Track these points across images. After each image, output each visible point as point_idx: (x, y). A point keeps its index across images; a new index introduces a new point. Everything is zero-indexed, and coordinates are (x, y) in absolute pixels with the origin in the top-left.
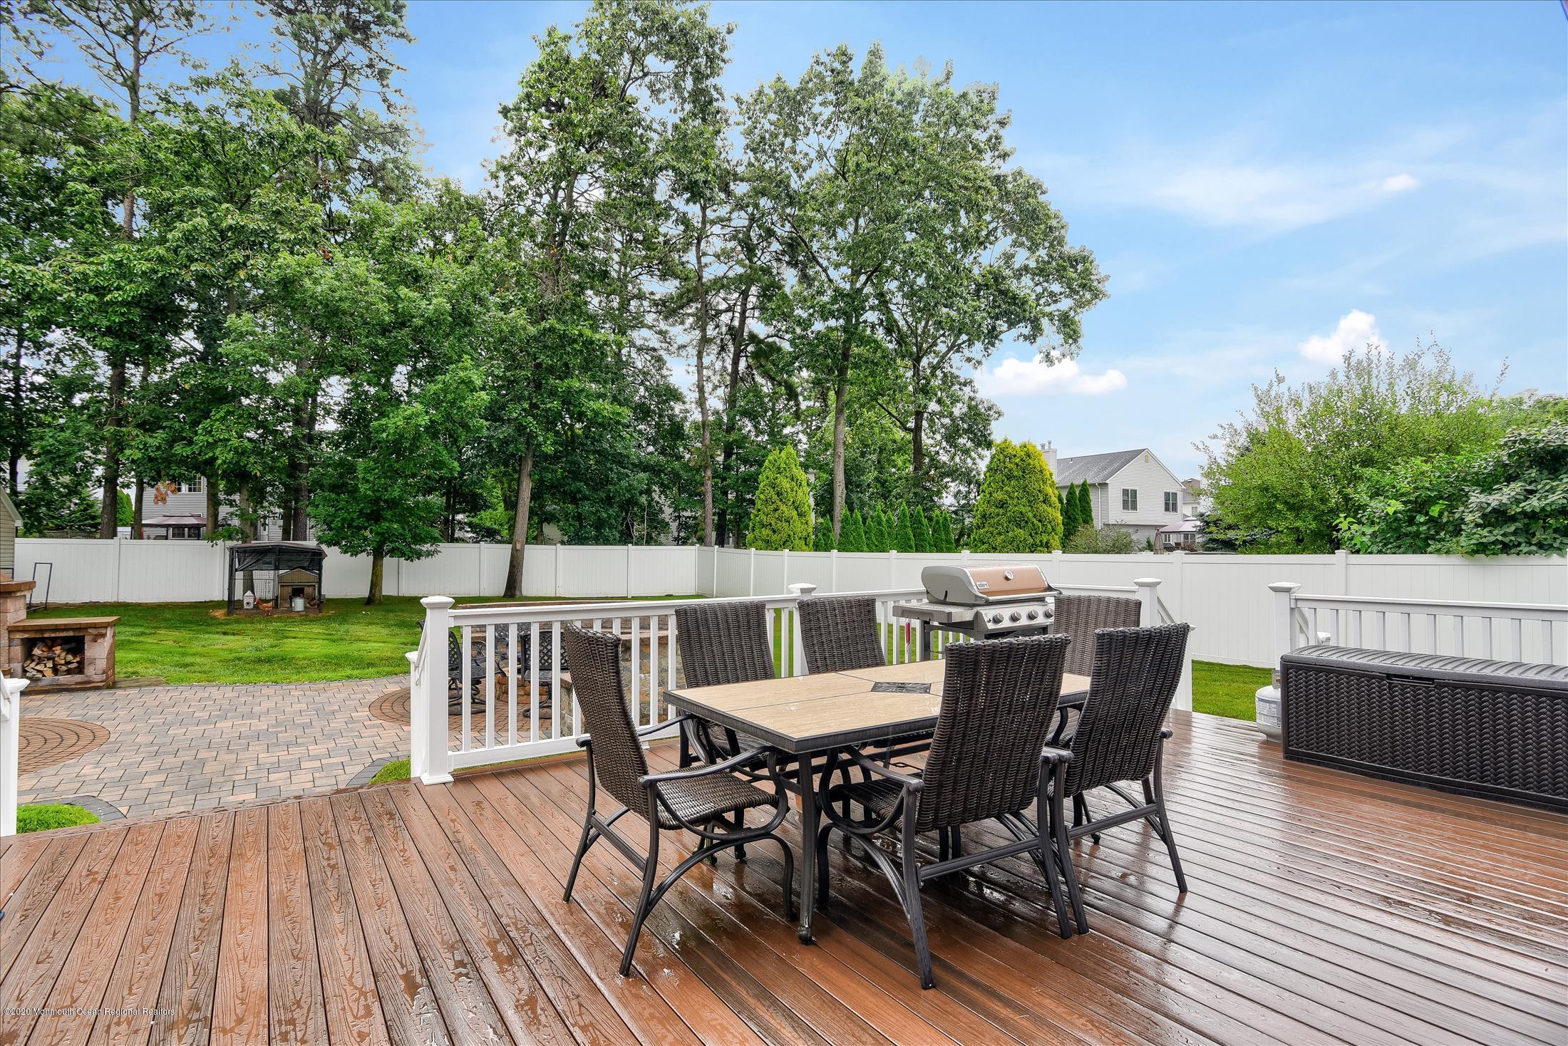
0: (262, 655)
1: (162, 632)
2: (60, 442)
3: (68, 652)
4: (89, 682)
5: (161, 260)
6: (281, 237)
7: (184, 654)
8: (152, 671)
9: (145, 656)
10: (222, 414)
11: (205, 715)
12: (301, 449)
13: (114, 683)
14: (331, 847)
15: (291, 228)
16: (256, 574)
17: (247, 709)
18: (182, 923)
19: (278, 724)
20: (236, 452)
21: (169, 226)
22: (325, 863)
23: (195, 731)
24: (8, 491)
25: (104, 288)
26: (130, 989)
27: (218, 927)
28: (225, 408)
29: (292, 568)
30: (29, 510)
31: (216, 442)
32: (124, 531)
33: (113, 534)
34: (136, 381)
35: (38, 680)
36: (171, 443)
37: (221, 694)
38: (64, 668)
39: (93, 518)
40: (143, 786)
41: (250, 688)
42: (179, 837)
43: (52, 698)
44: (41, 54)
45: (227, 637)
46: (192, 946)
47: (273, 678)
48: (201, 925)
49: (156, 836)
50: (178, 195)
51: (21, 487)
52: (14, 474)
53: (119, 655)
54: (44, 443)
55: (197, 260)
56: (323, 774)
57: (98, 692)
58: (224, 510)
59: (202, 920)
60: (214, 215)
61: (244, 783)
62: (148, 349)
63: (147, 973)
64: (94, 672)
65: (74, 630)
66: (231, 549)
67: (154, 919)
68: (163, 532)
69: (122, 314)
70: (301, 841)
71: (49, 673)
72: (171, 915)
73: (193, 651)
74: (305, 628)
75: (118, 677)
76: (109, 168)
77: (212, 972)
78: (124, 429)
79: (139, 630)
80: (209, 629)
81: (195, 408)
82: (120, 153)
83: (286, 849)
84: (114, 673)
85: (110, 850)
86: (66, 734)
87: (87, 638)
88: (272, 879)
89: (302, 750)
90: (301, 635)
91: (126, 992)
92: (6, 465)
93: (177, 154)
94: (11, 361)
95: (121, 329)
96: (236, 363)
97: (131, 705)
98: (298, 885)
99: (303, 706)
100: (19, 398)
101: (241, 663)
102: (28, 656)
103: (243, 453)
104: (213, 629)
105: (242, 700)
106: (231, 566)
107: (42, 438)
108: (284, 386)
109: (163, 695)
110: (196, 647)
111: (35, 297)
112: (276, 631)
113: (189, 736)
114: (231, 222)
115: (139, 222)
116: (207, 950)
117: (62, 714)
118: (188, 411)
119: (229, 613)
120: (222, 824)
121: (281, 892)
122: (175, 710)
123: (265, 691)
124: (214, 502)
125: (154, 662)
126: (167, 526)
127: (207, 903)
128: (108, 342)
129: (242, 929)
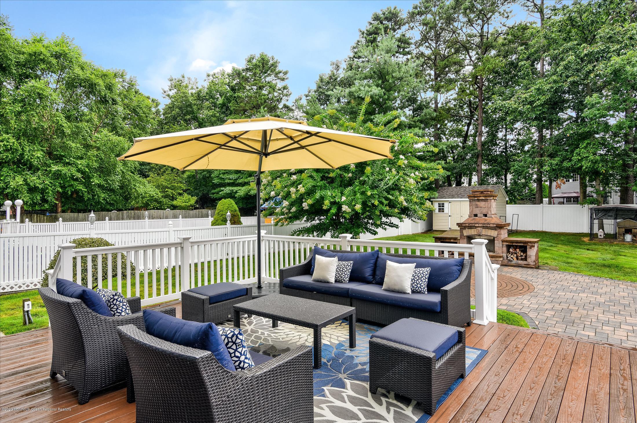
0: (606, 263)
1: (560, 246)
2: (520, 167)
3: (522, 251)
4: (529, 265)
5: (555, 82)
6: (612, 50)
7: (568, 258)
8: (553, 264)
9: (551, 256)
10: (585, 145)
11: (575, 289)
12: (628, 156)
13: (538, 266)
14: (625, 379)
15: (618, 42)
16: (605, 221)
17: (595, 290)
18: (547, 384)
19: (610, 301)
20: (592, 162)
21: (558, 65)
22: (620, 386)
23: (569, 295)
24: (504, 187)
25: (533, 101)
26: (523, 402)
27: (562, 394)
28: (586, 142)
29: (624, 219)
30: (511, 193)
31: (582, 159)
32: (546, 200)
33: (541, 202)
34: (548, 136)
35: (511, 261)
36: (562, 162)
37: (584, 280)
38: (520, 258)
39: (534, 195)
40: (546, 315)
41: (598, 279)
42: (552, 345)
43: (516, 269)
44: (508, 17)
45: (589, 252)
46: (550, 397)
47: (610, 276)
48: (555, 389)
49: (542, 341)
50: (561, 50)
51: (508, 185)
52: (506, 180)
53: (541, 254)
54: (515, 168)
55: (570, 76)
56: (633, 335)
57: (532, 269)
58: (589, 189)
59: (555, 387)
60: (578, 52)
61: (590, 326)
62: (551, 122)
63: (531, 399)
64: (531, 260)
65: (523, 243)
66: (591, 209)
67: (536, 377)
68: (562, 200)
69: (540, 110)
70: (609, 369)
71: (515, 259)
72: (543, 378)
73: (572, 256)
74: (631, 251)
75: (540, 264)
76: (533, 50)
77: (556, 414)
78: (543, 158)
79: (550, 244)
80: (581, 246)
81: (572, 144)
82: (537, 42)
83: (600, 370)
84: (538, 262)
85: (525, 340)
86: (520, 285)
87: (528, 247)
88: (590, 382)
89: (623, 318)
90: (629, 255)
91: (522, 403)
92: (503, 177)
93: (560, 31)
94: (504, 138)
95: (540, 117)
96: (591, 119)
97: (544, 277)
98: (603, 391)
99: (626, 294)
100: (507, 151)
101: (595, 266)
102: (508, 251)
103: (596, 162)
104: (582, 247)
105: (593, 284)
106: (591, 217)
107: (514, 166)
108: (617, 126)
109: (557, 275)
110: (573, 255)
111: (509, 112)
112: (615, 251)
113: (566, 297)
114: (585, 52)
115: (547, 67)
116: (555, 402)
117: (518, 276)
118: (569, 145)
119: (591, 240)
120: (571, 345)
121: (594, 391)
122: (562, 283)
123: (605, 282)
124: (583, 186)
125: (554, 259)
126: (564, 197)
127: (559, 380)
128: (535, 123)
129: (572, 400)
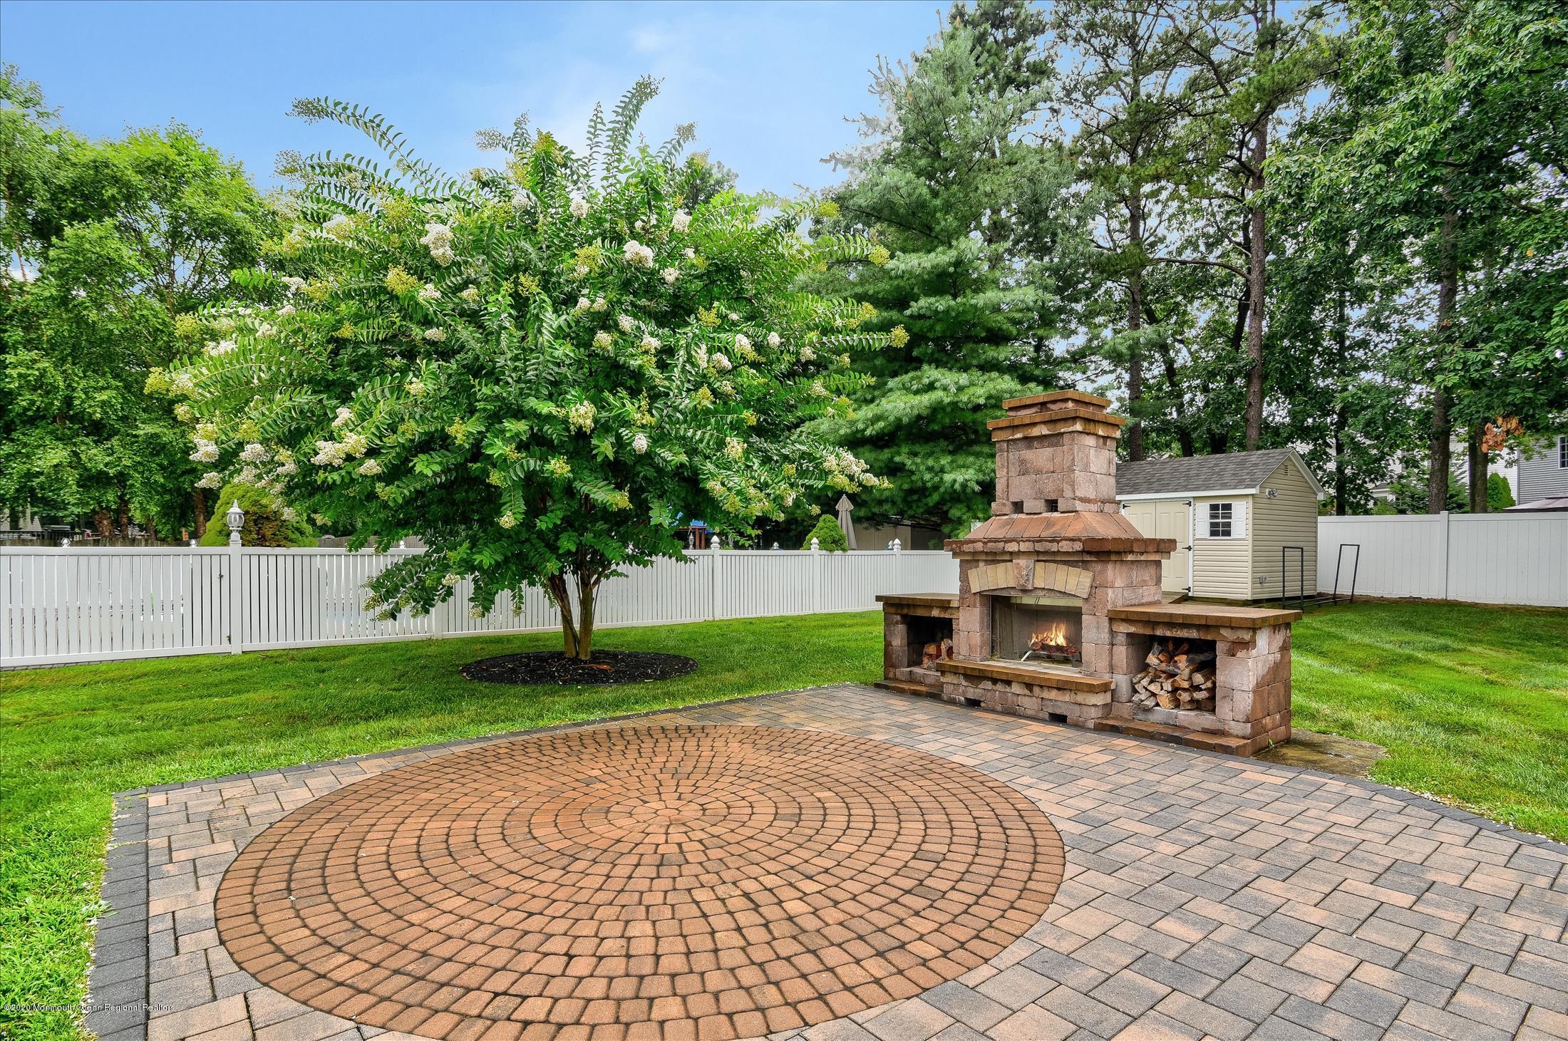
3: (1196, 666)
4: (1222, 734)
25: (1395, 151)
38: (1188, 697)
57: (1216, 762)
65: (1199, 627)
71: (1164, 699)
87: (1221, 647)
95: (1420, 199)
102: (1138, 665)
128: (1402, 222)
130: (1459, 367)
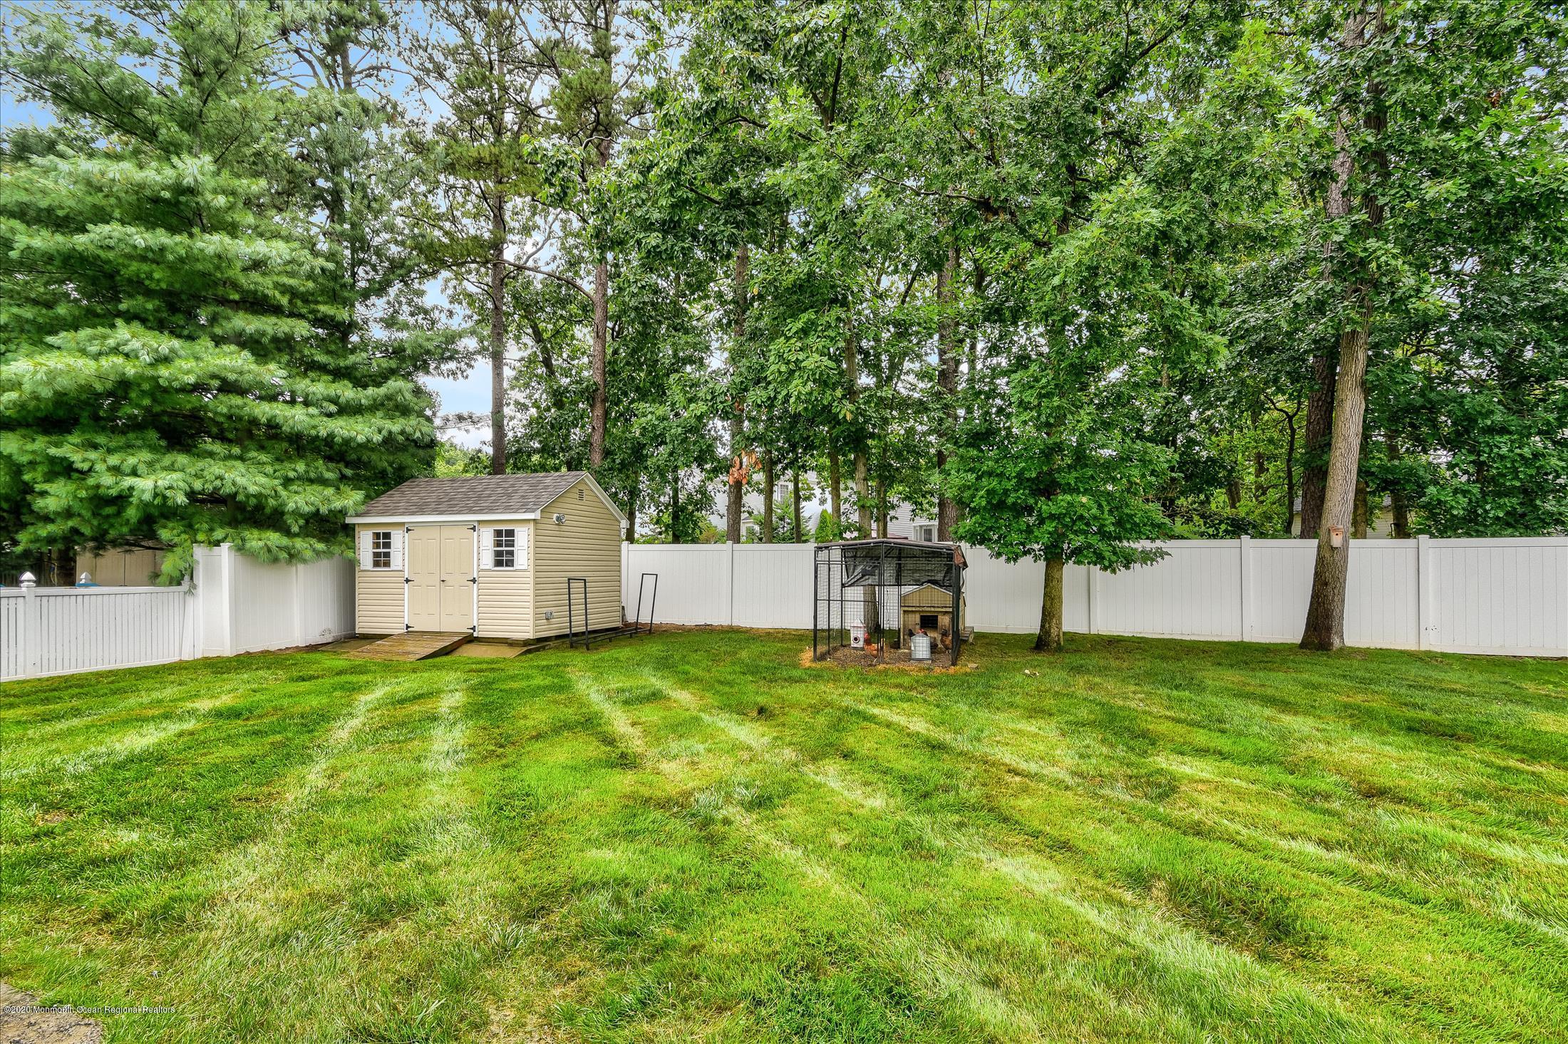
20: (815, 380)
29: (920, 583)
31: (792, 371)
103: (825, 383)
130: (709, 397)
